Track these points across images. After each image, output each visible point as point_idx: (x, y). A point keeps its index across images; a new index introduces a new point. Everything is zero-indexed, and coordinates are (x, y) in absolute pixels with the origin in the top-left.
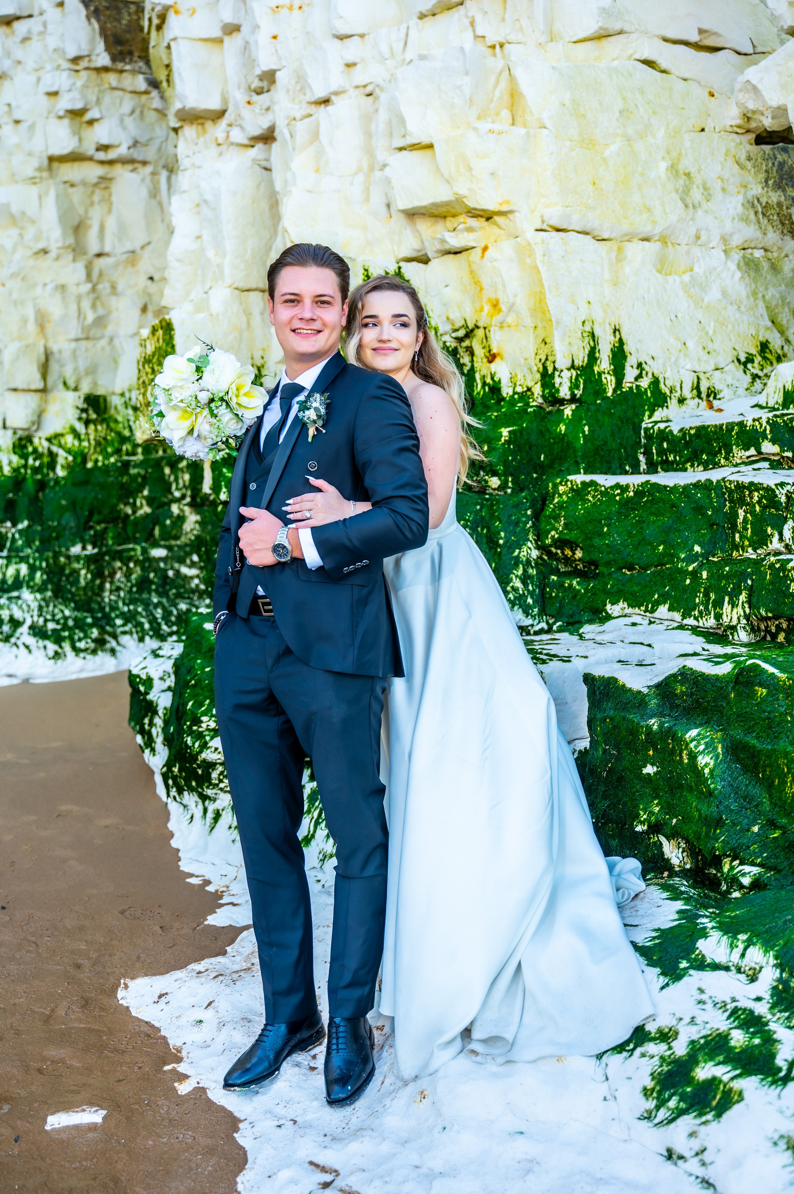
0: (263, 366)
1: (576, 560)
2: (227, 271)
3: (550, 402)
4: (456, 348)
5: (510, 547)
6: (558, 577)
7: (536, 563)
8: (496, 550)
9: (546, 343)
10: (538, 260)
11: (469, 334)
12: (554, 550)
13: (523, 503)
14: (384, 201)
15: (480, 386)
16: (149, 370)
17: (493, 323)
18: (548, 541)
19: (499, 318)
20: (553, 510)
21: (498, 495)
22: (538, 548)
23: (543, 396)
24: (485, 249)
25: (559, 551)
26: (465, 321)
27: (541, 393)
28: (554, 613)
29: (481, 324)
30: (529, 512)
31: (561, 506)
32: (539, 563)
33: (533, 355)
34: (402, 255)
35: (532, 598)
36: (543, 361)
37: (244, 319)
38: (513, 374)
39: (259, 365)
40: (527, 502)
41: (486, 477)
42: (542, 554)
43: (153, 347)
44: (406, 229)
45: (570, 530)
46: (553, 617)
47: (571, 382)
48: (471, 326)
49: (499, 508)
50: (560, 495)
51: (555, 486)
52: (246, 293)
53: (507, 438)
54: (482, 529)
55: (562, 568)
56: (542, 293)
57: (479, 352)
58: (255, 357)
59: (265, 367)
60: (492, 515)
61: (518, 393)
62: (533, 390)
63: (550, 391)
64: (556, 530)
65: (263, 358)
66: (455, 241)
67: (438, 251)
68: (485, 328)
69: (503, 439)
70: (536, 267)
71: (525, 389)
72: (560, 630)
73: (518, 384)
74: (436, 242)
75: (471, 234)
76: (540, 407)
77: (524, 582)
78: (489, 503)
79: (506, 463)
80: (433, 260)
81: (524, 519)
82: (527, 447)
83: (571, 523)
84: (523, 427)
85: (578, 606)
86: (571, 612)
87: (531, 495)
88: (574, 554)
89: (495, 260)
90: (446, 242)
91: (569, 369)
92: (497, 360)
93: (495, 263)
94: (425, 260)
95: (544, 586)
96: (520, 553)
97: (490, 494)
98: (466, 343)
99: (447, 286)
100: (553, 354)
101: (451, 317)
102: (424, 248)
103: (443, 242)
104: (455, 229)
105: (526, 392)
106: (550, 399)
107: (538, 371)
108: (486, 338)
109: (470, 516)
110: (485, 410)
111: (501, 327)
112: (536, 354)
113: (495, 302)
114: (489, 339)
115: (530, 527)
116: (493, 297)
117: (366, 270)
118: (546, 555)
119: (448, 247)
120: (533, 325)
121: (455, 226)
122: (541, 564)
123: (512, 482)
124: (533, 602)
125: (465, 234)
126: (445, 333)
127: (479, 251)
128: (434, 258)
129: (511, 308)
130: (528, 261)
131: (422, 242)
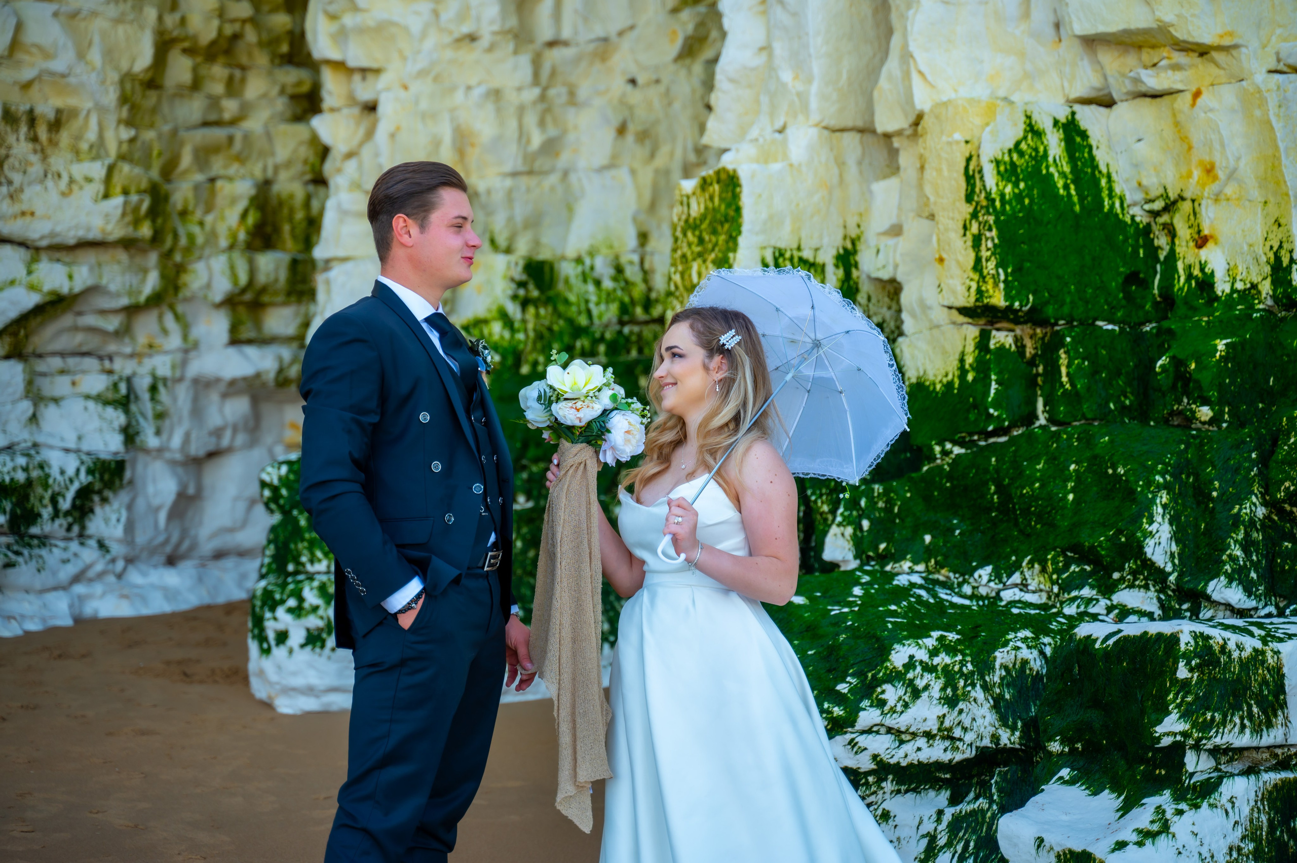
0: (859, 238)
2: (814, 104)
3: (1283, 305)
4: (1149, 224)
5: (1227, 502)
6: (1294, 544)
7: (1264, 525)
8: (1207, 506)
9: (1279, 225)
10: (1271, 113)
11: (1170, 207)
12: (1287, 507)
13: (1245, 443)
14: (1052, 19)
15: (1182, 280)
16: (695, 240)
17: (1206, 194)
18: (1280, 495)
19: (1214, 187)
20: (1288, 453)
21: (1209, 430)
22: (1265, 504)
23: (1274, 297)
24: (1197, 94)
26: (1165, 189)
27: (1271, 293)
28: (1288, 592)
29: (1188, 194)
30: (1254, 455)
32: (1267, 524)
33: (1261, 240)
34: (1076, 93)
35: (1257, 571)
36: (1275, 249)
37: (835, 171)
38: (1232, 264)
39: (854, 236)
40: (1251, 441)
41: (1194, 406)
42: (1271, 512)
43: (702, 207)
44: (1082, 59)
46: (1284, 597)
48: (1173, 196)
49: (1212, 447)
52: (838, 134)
53: (1223, 353)
54: (1188, 477)
56: (1276, 158)
57: (1184, 232)
58: (848, 225)
59: (862, 240)
60: (1201, 458)
61: (1238, 291)
62: (1260, 287)
63: (1285, 291)
64: (1292, 479)
65: (859, 226)
66: (1153, 81)
67: (1128, 93)
68: (1193, 201)
69: (1218, 355)
70: (1269, 122)
71: (1248, 286)
73: (1238, 278)
74: (1127, 82)
75: (1177, 73)
76: (1269, 311)
77: (1246, 549)
78: (1198, 441)
79: (1221, 387)
80: (1119, 104)
81: (1247, 465)
82: (1251, 366)
84: (1245, 339)
87: (1257, 431)
89: (1211, 110)
90: (1142, 82)
92: (1210, 245)
93: (1210, 115)
94: (1108, 103)
95: (1273, 556)
96: (1241, 509)
97: (1198, 430)
98: (1165, 218)
99: (1139, 140)
100: (1291, 239)
101: (1145, 182)
102: (1107, 85)
103: (1137, 80)
104: (1155, 65)
105: (1249, 289)
106: (1284, 301)
107: (1268, 262)
108: (1195, 214)
109: (1170, 459)
110: (1190, 313)
111: (1217, 199)
112: (1266, 239)
113: (1208, 167)
114: (1198, 216)
115: (1255, 475)
116: (1207, 158)
117: (1029, 117)
118: (1276, 515)
119: (1143, 89)
120: (1263, 200)
121: (1155, 61)
122: (1270, 527)
123: (1229, 413)
124: (1258, 576)
125: (1170, 72)
126: (1135, 204)
127: (1188, 97)
128: (1122, 101)
129: (1231, 176)
130: (1258, 113)
131: (1105, 77)
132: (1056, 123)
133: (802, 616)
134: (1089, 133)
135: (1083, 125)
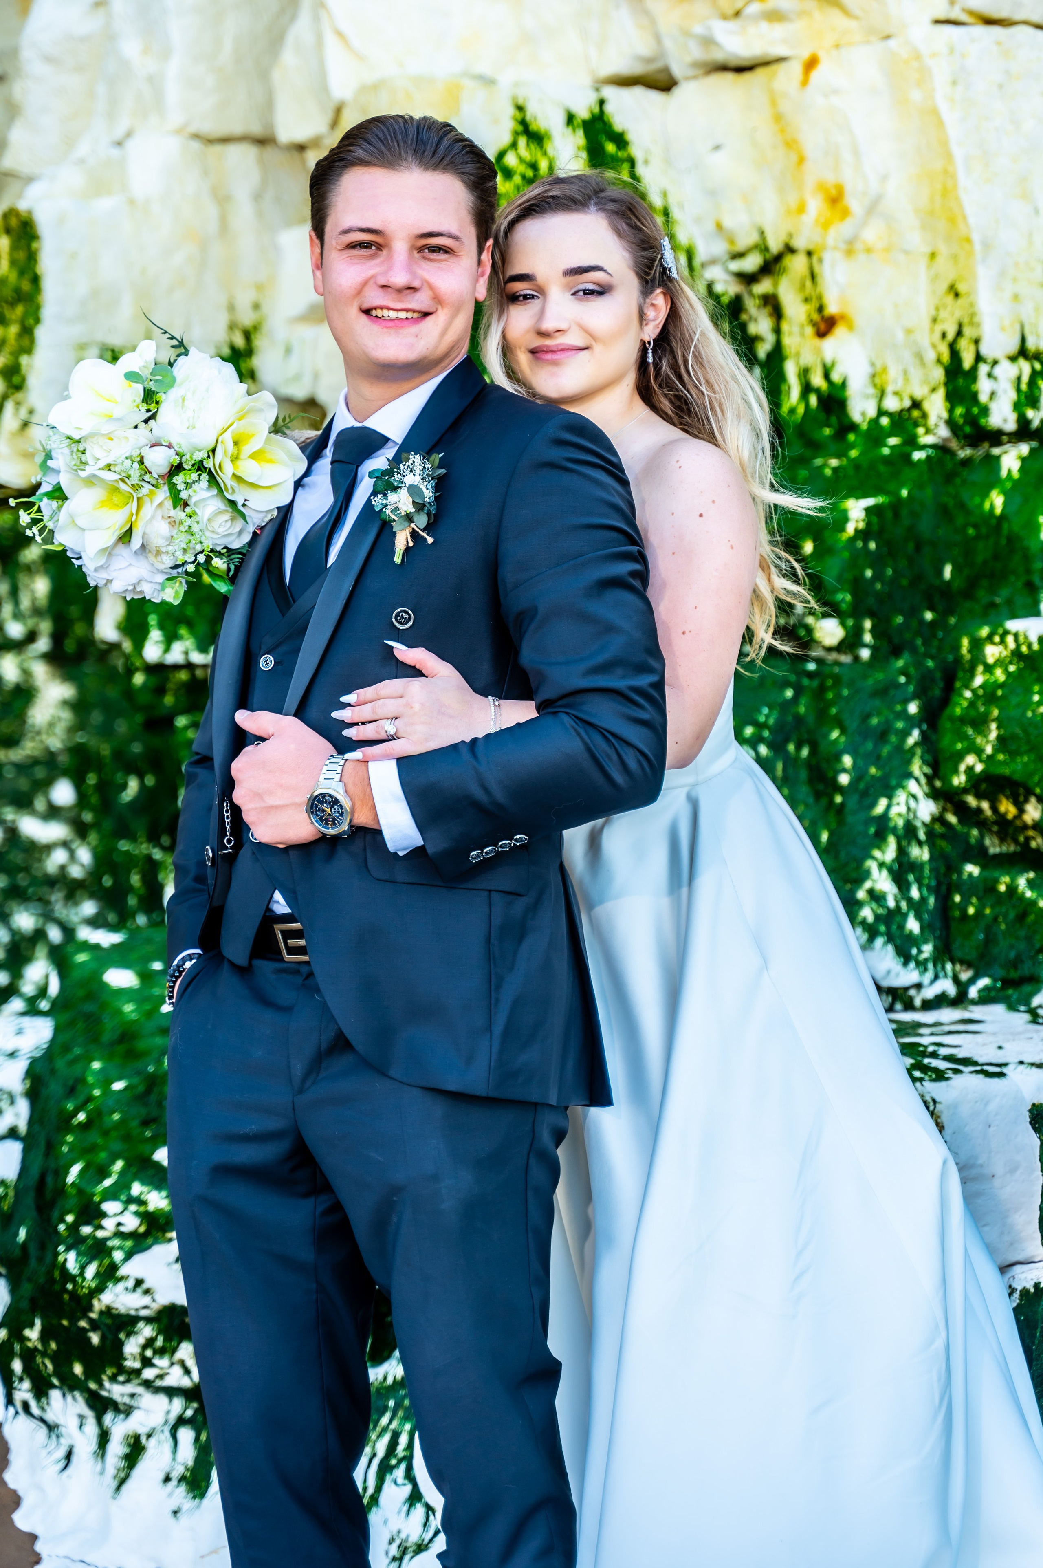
0: (257, 328)
1: (1025, 827)
3: (966, 437)
4: (738, 298)
5: (865, 794)
6: (983, 867)
7: (930, 833)
8: (831, 801)
9: (957, 295)
10: (939, 94)
11: (771, 266)
12: (972, 801)
13: (899, 686)
15: (795, 394)
17: (830, 241)
18: (959, 780)
19: (844, 229)
20: (972, 704)
21: (837, 663)
22: (934, 794)
23: (951, 423)
24: (812, 63)
25: (985, 805)
26: (762, 233)
27: (945, 415)
28: (972, 955)
29: (799, 243)
30: (913, 708)
31: (989, 695)
32: (937, 833)
33: (926, 322)
34: (607, 70)
35: (918, 917)
36: (951, 336)
38: (878, 365)
39: (247, 324)
40: (908, 683)
41: (808, 620)
42: (944, 810)
45: (1013, 754)
46: (968, 964)
47: (1018, 390)
48: (775, 246)
49: (838, 695)
50: (989, 669)
51: (977, 645)
52: (218, 147)
53: (860, 526)
54: (798, 748)
55: (993, 846)
56: (948, 173)
57: (796, 310)
58: (237, 305)
59: (263, 330)
60: (822, 714)
61: (889, 414)
62: (926, 406)
63: (968, 411)
64: (979, 752)
65: (257, 307)
66: (736, 41)
67: (695, 64)
68: (809, 254)
69: (851, 527)
70: (935, 111)
71: (907, 403)
72: (986, 998)
73: (889, 389)
74: (691, 42)
75: (775, 26)
76: (942, 449)
77: (899, 879)
78: (815, 683)
79: (858, 584)
80: (683, 84)
81: (900, 725)
82: (911, 546)
83: (1014, 737)
84: (899, 499)
85: (1029, 939)
86: (1012, 954)
87: (919, 664)
88: (1021, 811)
89: (836, 91)
90: (717, 42)
91: (1013, 359)
92: (840, 331)
93: (834, 100)
94: (664, 83)
95: (949, 890)
96: (889, 807)
97: (819, 661)
98: (764, 287)
99: (717, 148)
100: (976, 320)
101: (728, 222)
102: (661, 54)
103: (708, 41)
104: (737, 14)
105: (909, 410)
106: (967, 429)
107: (939, 361)
108: (813, 276)
109: (767, 716)
110: (808, 453)
111: (850, 251)
112: (934, 320)
113: (834, 193)
114: (819, 280)
115: (916, 744)
116: (830, 178)
117: (520, 108)
118: (955, 813)
119: (719, 56)
120: (928, 250)
121: (739, 5)
122: (942, 836)
123: (873, 631)
124: (922, 928)
125: (764, 26)
126: (713, 262)
127: (795, 69)
128: (687, 79)
129: (873, 208)
130: (916, 95)
131: (658, 38)
132: (570, 119)
133: (119, 1012)
134: (630, 137)
135: (619, 121)
